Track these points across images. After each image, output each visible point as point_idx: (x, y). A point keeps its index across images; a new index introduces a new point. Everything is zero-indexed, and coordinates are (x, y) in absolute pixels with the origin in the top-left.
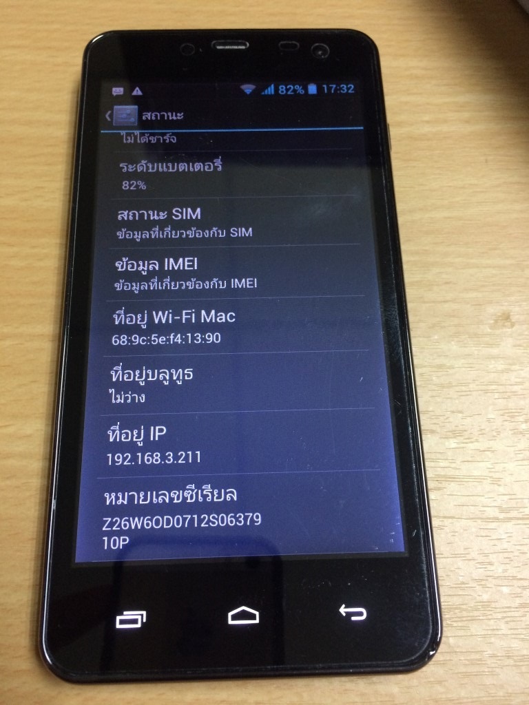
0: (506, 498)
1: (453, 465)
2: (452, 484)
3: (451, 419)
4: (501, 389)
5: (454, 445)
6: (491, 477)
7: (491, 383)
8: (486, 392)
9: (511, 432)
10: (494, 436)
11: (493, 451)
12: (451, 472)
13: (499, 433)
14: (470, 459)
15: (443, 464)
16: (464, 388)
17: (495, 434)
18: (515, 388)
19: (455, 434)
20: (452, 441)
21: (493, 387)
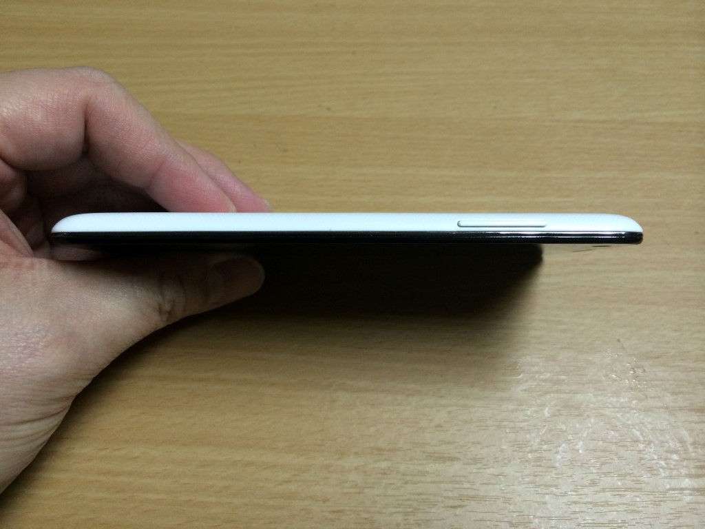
0: (515, 515)
1: (474, 487)
2: (473, 502)
3: (472, 449)
4: (512, 425)
5: (475, 471)
6: (504, 497)
7: (503, 420)
8: (499, 427)
9: (519, 461)
10: (506, 464)
11: (505, 476)
12: (471, 493)
13: (510, 461)
14: (487, 482)
15: (466, 485)
16: (482, 424)
17: (507, 461)
18: (522, 425)
19: (475, 461)
20: (473, 466)
21: (506, 423)
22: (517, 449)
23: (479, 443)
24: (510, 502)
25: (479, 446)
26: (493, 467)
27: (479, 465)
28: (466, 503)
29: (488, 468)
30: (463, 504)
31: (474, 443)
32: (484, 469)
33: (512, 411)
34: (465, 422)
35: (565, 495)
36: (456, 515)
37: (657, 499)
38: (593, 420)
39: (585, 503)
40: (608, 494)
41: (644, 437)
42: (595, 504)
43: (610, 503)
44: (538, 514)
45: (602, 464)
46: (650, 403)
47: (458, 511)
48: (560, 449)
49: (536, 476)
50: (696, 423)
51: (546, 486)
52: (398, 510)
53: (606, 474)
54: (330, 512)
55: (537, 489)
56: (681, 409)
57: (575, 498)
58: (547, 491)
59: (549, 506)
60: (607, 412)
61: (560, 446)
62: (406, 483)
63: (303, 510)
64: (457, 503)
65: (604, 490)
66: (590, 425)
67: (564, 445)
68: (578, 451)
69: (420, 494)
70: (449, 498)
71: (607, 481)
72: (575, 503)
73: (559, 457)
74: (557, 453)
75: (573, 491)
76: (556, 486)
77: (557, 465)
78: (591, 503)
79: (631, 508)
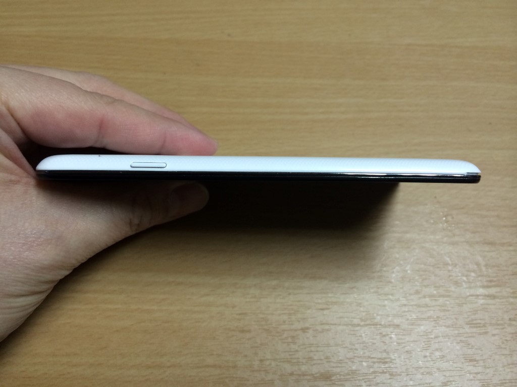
24: (361, 306)
30: (328, 307)
35: (398, 300)
36: (324, 315)
37: (460, 302)
38: (417, 251)
39: (412, 306)
40: (427, 299)
41: (452, 261)
42: (419, 306)
43: (429, 305)
44: (380, 313)
45: (423, 280)
46: (457, 239)
47: (325, 312)
48: (395, 270)
49: (378, 288)
50: (487, 252)
51: (386, 294)
52: (285, 312)
53: (426, 286)
54: (237, 314)
55: (379, 297)
56: (477, 243)
57: (405, 302)
58: (386, 298)
59: (387, 308)
60: (427, 245)
61: (394, 268)
62: (290, 294)
63: (218, 313)
64: (325, 306)
65: (424, 297)
66: (415, 254)
67: (397, 268)
68: (407, 271)
69: (299, 301)
70: (319, 303)
71: (426, 291)
72: (405, 305)
73: (394, 275)
74: (393, 272)
75: (404, 298)
76: (392, 295)
77: (393, 281)
78: (416, 305)
79: (443, 308)
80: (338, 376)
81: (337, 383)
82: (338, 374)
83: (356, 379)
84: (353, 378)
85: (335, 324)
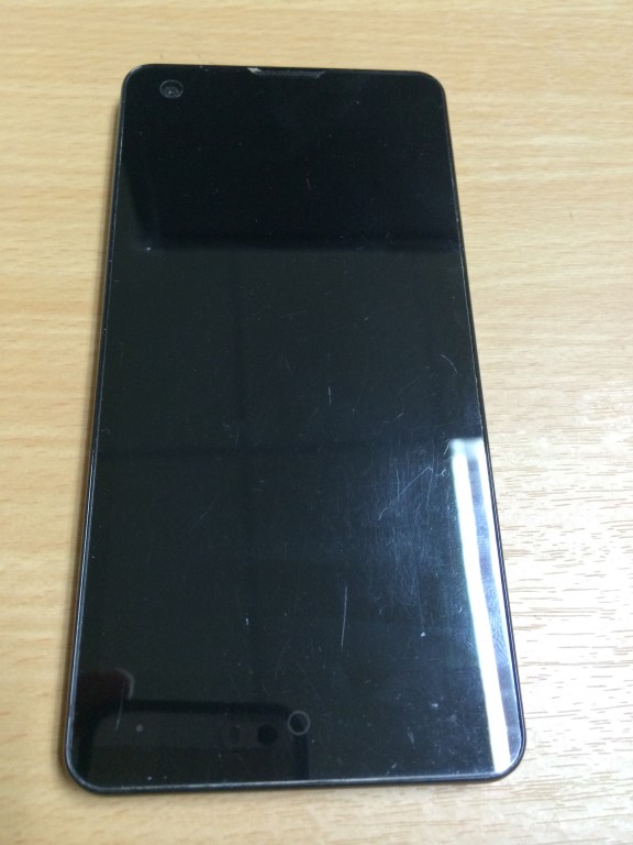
22: (619, 533)
23: (559, 527)
24: (612, 616)
25: (559, 531)
26: (581, 563)
27: (560, 561)
28: (544, 620)
29: (574, 565)
30: (538, 622)
31: (549, 526)
32: (568, 566)
33: (607, 474)
34: (534, 494)
80: (569, 787)
81: (567, 804)
82: (568, 783)
83: (611, 792)
84: (603, 790)
85: (557, 664)
